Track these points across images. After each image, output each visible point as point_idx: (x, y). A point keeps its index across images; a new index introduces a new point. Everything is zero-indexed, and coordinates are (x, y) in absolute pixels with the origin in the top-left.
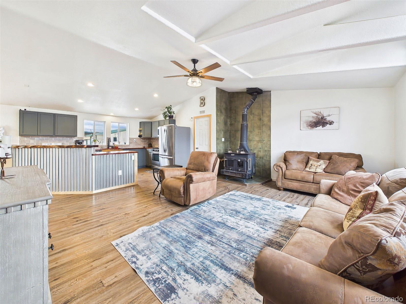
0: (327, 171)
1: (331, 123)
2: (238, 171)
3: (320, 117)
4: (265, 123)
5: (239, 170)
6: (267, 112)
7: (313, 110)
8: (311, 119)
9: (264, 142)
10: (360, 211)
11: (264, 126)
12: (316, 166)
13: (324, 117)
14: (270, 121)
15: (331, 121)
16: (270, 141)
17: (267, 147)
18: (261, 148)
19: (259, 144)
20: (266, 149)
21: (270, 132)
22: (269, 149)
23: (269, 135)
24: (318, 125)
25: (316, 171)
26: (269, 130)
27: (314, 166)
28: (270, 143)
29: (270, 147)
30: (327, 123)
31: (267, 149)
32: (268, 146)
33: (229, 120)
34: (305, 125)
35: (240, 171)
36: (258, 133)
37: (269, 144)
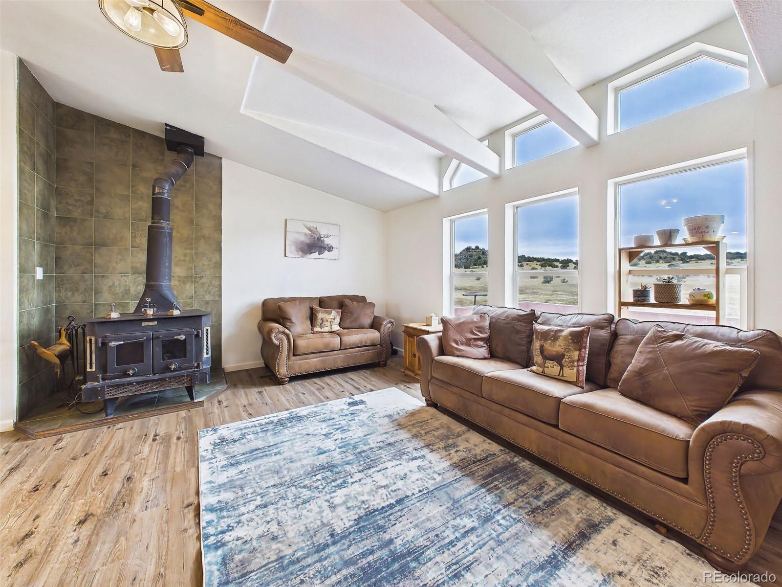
0: (345, 327)
1: (330, 249)
2: (169, 370)
3: (316, 237)
4: (206, 232)
5: (173, 367)
6: (211, 206)
7: (304, 222)
8: (302, 238)
9: (204, 280)
10: (577, 353)
11: (202, 242)
12: (329, 320)
13: (321, 237)
14: (218, 228)
15: (330, 246)
16: (220, 277)
17: (212, 293)
18: (192, 298)
19: (188, 286)
20: (208, 298)
21: (218, 257)
22: (217, 299)
23: (216, 263)
24: (313, 251)
25: (331, 328)
26: (216, 251)
27: (327, 321)
28: (219, 283)
29: (218, 293)
30: (325, 249)
31: (212, 298)
32: (212, 291)
33: (53, 203)
34: (293, 248)
35: (175, 370)
36: (182, 258)
37: (216, 285)
